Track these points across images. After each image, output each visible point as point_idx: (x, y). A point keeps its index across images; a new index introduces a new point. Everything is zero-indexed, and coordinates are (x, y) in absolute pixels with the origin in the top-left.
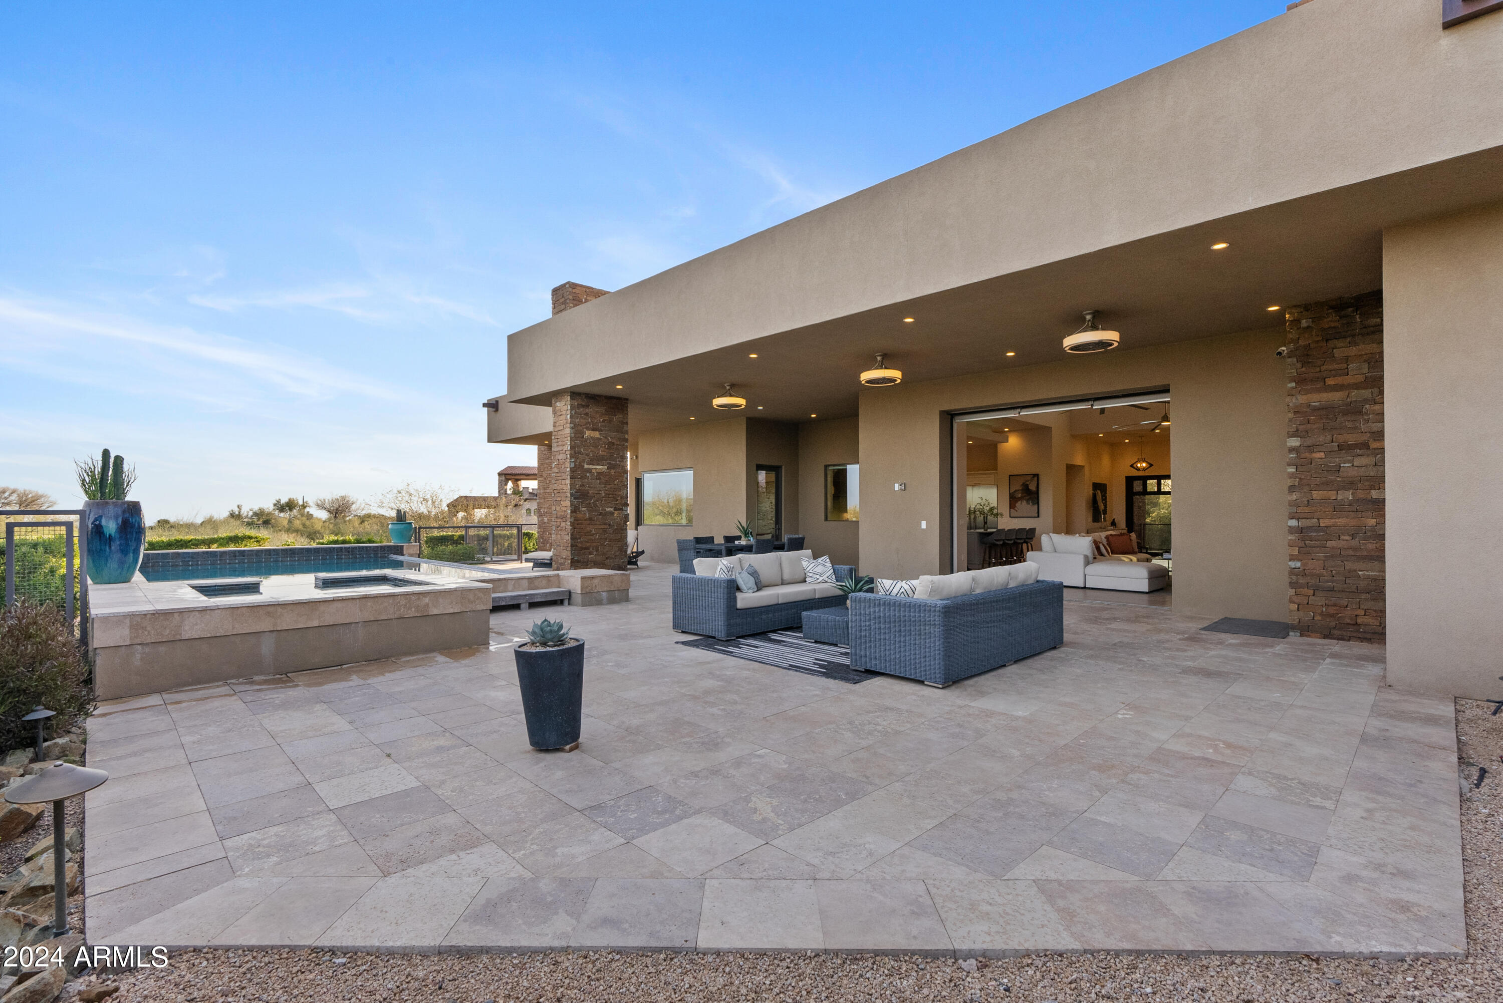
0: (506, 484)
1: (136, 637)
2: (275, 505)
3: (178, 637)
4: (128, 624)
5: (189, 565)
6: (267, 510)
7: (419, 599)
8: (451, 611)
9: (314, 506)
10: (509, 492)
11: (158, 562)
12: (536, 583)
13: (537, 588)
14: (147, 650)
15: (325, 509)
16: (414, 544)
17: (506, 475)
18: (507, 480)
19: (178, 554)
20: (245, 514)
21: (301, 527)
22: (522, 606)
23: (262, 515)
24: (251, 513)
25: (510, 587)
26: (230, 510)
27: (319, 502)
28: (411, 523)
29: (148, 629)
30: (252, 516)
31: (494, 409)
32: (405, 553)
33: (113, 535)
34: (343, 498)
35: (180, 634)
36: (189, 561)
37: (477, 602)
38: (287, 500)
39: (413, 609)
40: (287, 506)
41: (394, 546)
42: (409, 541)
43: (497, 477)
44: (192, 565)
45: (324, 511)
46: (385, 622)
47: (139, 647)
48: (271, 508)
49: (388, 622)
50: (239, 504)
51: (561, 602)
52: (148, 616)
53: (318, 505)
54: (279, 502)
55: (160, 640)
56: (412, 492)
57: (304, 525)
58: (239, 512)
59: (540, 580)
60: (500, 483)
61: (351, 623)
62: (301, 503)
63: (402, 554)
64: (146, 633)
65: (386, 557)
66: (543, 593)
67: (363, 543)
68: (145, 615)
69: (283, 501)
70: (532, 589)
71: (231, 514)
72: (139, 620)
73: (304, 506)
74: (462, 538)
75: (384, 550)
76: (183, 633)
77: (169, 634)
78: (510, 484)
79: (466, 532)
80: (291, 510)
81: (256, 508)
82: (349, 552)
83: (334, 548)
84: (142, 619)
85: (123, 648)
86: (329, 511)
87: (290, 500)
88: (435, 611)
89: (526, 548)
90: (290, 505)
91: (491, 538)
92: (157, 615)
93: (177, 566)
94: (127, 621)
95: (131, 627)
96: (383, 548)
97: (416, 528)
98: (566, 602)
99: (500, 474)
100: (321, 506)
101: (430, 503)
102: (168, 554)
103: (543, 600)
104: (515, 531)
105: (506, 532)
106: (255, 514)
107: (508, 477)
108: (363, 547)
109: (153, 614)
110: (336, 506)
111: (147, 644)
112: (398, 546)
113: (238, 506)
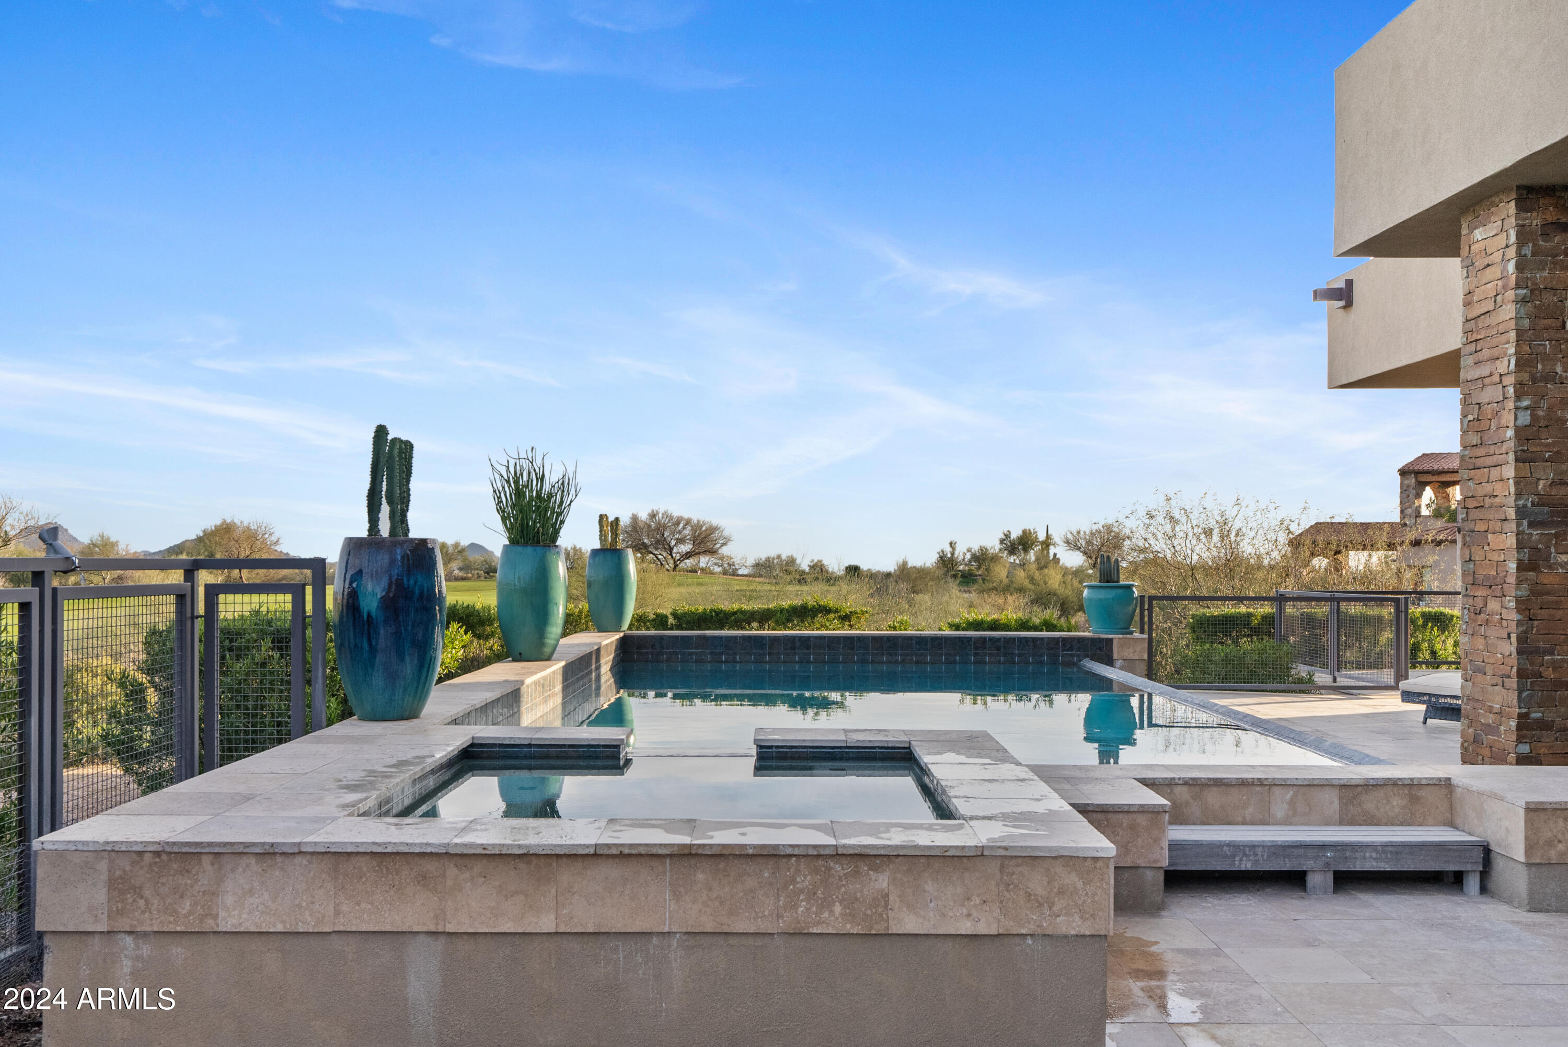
0: (1419, 495)
1: (121, 912)
2: (1002, 542)
3: (209, 925)
4: (105, 876)
5: (721, 662)
6: (992, 551)
7: (856, 873)
8: (966, 927)
9: (1061, 543)
10: (1425, 512)
11: (677, 653)
12: (1370, 803)
13: (1371, 821)
14: (146, 950)
15: (1079, 549)
16: (1137, 635)
17: (1417, 473)
18: (1422, 485)
19: (705, 638)
20: (961, 558)
21: (1026, 583)
22: (1313, 880)
23: (984, 560)
24: (968, 556)
25: (1280, 810)
26: (939, 550)
27: (1070, 536)
28: (1129, 587)
29: (147, 893)
30: (970, 561)
31: (1342, 303)
32: (1115, 656)
33: (374, 615)
34: (1109, 528)
35: (215, 917)
36: (721, 654)
37: (1059, 904)
38: (1020, 533)
39: (838, 909)
40: (1019, 544)
41: (1093, 640)
42: (1126, 630)
43: (1398, 478)
44: (726, 662)
45: (1078, 553)
46: (750, 941)
47: (129, 940)
48: (998, 546)
49: (759, 942)
50: (954, 539)
51: (1454, 881)
52: (148, 858)
53: (1068, 542)
54: (1007, 536)
55: (171, 928)
56: (1177, 514)
57: (1032, 580)
58: (953, 554)
59: (1381, 793)
60: (1404, 490)
61: (650, 934)
62: (1042, 537)
63: (1110, 662)
64: (142, 903)
65: (1074, 664)
66: (1385, 845)
67: (1035, 628)
68: (140, 853)
69: (1014, 535)
70: (1352, 822)
71: (941, 557)
72: (128, 868)
73: (1047, 544)
74: (1268, 620)
75: (1071, 649)
76: (222, 914)
77: (190, 913)
78: (1428, 494)
79: (1281, 610)
80: (1026, 550)
81: (976, 548)
82: (998, 649)
83: (969, 639)
84: (133, 863)
85: (97, 937)
86: (1085, 553)
87: (1024, 532)
88: (910, 924)
89: (1434, 653)
90: (1024, 542)
91: (1333, 624)
92: (164, 857)
93: (702, 661)
94: (103, 866)
95: (112, 884)
96: (1067, 643)
97: (1142, 597)
98: (1472, 884)
99: (1403, 472)
100: (1072, 544)
101: (1216, 538)
102: (689, 638)
103: (1385, 866)
104: (1387, 611)
105: (1373, 611)
106: (975, 558)
107: (1423, 478)
108: (1026, 639)
109: (157, 854)
110: (1097, 542)
111: (145, 934)
112: (1101, 640)
113: (951, 543)
